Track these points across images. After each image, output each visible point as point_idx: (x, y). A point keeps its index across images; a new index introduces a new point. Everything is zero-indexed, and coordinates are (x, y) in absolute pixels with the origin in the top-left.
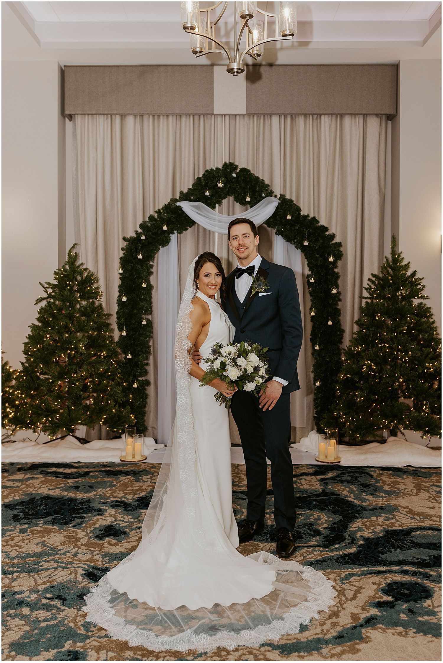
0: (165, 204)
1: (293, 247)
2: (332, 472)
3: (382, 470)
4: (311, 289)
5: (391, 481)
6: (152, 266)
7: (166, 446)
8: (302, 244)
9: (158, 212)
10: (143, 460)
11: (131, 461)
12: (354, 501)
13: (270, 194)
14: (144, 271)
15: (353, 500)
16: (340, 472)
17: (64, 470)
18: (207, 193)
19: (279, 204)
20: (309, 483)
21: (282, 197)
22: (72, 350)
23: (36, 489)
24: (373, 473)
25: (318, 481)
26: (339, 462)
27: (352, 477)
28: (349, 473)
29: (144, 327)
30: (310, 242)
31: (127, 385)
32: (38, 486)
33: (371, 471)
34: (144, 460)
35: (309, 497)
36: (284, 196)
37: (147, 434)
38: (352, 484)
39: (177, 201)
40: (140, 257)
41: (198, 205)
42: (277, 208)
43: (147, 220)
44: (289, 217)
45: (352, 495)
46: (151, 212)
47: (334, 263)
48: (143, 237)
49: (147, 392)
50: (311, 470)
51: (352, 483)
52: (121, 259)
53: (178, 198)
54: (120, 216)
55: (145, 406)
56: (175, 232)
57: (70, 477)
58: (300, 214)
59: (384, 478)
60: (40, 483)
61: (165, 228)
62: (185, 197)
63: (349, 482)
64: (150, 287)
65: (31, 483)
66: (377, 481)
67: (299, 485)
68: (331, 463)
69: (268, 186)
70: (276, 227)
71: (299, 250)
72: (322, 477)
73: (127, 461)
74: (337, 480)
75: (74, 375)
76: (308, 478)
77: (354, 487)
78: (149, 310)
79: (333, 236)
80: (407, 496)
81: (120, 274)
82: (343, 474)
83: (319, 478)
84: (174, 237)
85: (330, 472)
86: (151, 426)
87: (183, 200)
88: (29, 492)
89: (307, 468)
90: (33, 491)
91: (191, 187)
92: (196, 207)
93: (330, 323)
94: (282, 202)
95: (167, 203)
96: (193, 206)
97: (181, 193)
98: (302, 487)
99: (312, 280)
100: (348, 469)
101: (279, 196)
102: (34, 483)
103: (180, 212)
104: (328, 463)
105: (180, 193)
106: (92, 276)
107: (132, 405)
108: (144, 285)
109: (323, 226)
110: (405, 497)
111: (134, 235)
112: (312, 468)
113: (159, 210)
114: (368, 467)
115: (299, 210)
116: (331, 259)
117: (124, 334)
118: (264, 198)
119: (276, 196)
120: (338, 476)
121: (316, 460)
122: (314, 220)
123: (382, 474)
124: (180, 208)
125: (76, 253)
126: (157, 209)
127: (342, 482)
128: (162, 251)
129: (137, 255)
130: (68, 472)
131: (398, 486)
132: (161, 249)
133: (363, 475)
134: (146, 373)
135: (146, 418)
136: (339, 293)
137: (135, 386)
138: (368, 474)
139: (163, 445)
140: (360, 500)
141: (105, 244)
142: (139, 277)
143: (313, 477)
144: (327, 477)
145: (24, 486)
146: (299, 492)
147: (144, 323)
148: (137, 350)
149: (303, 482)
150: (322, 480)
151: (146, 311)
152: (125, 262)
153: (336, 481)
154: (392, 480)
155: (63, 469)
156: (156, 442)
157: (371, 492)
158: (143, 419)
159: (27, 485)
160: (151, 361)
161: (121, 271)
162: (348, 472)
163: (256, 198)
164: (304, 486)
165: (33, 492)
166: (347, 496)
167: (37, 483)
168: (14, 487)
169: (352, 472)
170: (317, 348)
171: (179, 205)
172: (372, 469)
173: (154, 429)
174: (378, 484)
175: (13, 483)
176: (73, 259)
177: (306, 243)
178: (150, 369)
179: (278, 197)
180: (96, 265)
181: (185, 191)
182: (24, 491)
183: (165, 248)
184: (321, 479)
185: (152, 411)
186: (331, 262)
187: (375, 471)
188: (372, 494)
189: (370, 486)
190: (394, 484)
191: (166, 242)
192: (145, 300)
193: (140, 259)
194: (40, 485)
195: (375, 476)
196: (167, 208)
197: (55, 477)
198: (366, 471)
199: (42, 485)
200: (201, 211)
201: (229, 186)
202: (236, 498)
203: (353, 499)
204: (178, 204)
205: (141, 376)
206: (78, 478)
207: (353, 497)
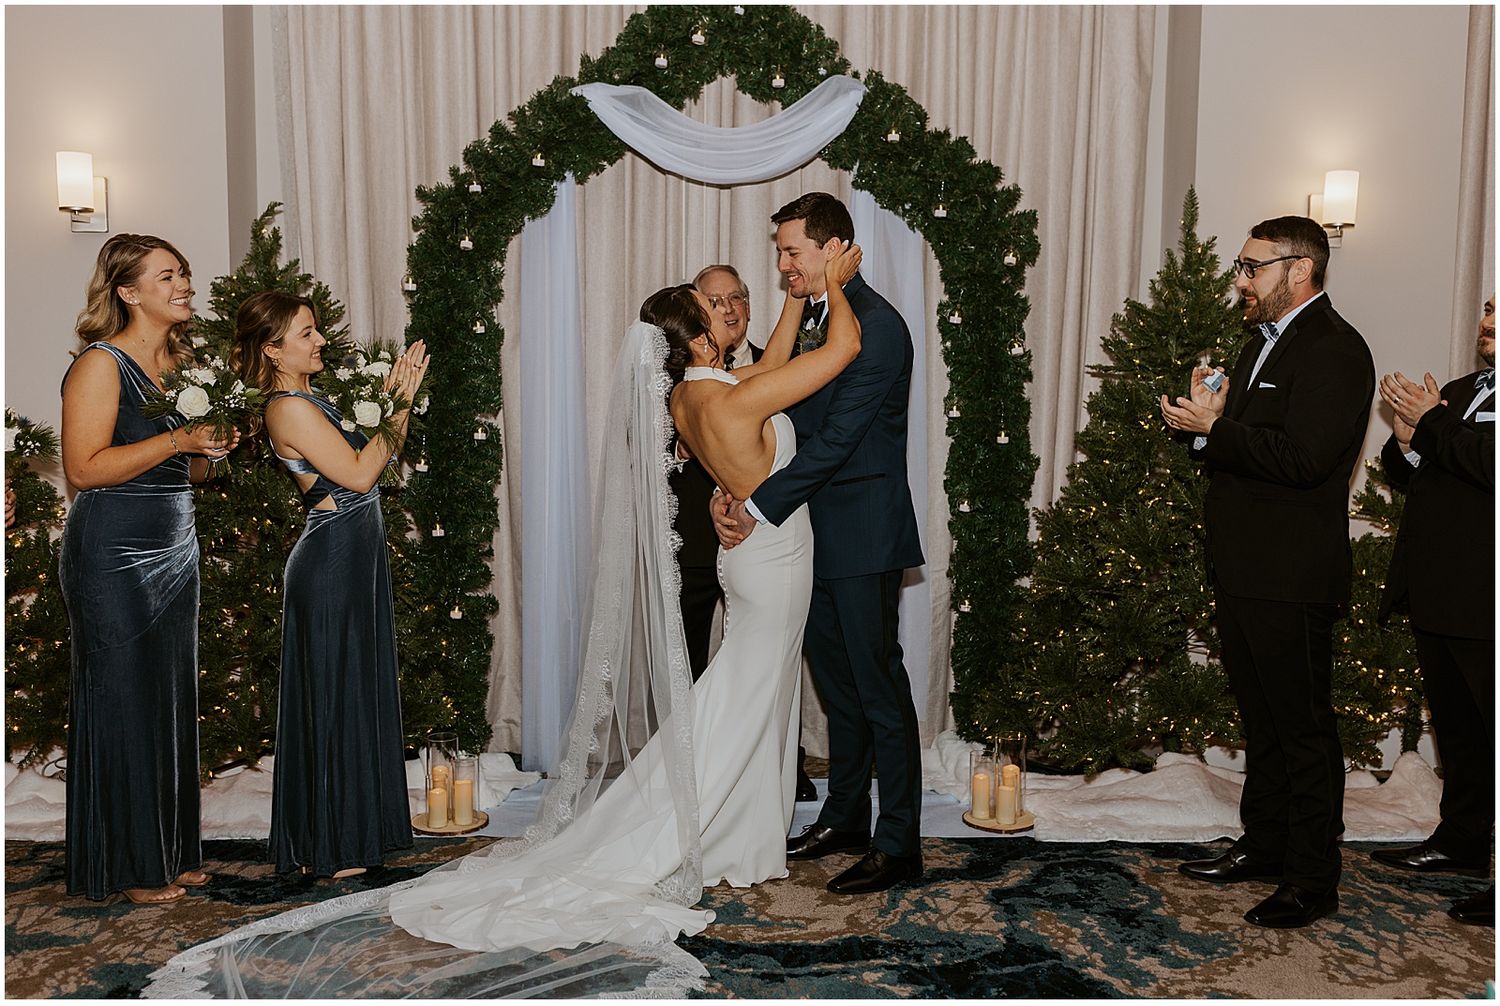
0: (540, 93)
1: (901, 223)
2: (1018, 867)
3: (1154, 855)
4: (948, 344)
5: (1193, 899)
6: (500, 276)
7: (544, 776)
8: (928, 215)
9: (518, 116)
10: (477, 829)
11: (444, 834)
12: (1110, 979)
13: (840, 68)
14: (479, 287)
15: (1105, 977)
16: (1039, 866)
17: (242, 868)
18: (661, 61)
19: (866, 97)
20: (962, 910)
21: (875, 79)
22: (263, 514)
23: (140, 949)
24: (1133, 869)
25: (988, 900)
26: (1032, 827)
27: (1080, 883)
28: (1067, 866)
29: (479, 446)
30: (949, 208)
31: (434, 611)
32: (148, 936)
33: (1127, 859)
34: (482, 827)
35: (971, 965)
36: (880, 75)
37: (492, 745)
38: (1087, 912)
39: (572, 83)
40: (466, 243)
41: (634, 95)
42: (862, 108)
43: (487, 137)
44: (894, 137)
45: (1097, 956)
46: (499, 112)
47: (1017, 273)
48: (475, 188)
49: (491, 630)
50: (959, 860)
51: (1084, 906)
52: (411, 249)
53: (576, 77)
54: (409, 127)
55: (485, 668)
56: (569, 175)
57: (255, 895)
58: (923, 126)
59: (1169, 885)
60: (158, 923)
61: (538, 161)
62: (595, 71)
63: (1075, 902)
64: (495, 335)
65: (133, 923)
66: (1155, 901)
67: (933, 917)
68: (1007, 832)
69: (834, 46)
70: (856, 167)
71: (919, 235)
72: (994, 884)
73: (432, 834)
74: (1039, 896)
75: (272, 590)
76: (956, 889)
77: (1094, 923)
78: (492, 400)
79: (1014, 195)
80: (1259, 954)
81: (409, 294)
82: (1049, 870)
83: (987, 887)
84: (566, 190)
85: (1010, 863)
86: (504, 718)
87: (591, 80)
88: (114, 961)
89: (943, 850)
90: (129, 955)
91: (613, 44)
92: (630, 101)
93: (1003, 439)
94: (873, 91)
95: (543, 88)
96: (620, 98)
97: (585, 60)
98: (942, 926)
99: (956, 319)
100: (1061, 853)
101: (863, 76)
102: (141, 921)
103: (582, 114)
104: (1000, 832)
105: (583, 62)
106: (325, 299)
107: (445, 668)
108: (479, 329)
109: (987, 165)
110: (1254, 960)
111: (447, 182)
112: (960, 850)
113: (522, 111)
114: (1113, 844)
115: (922, 116)
116: (1010, 259)
117: (422, 467)
118: (823, 78)
119: (856, 75)
120: (1037, 880)
121: (964, 821)
122: (964, 147)
123: (1157, 870)
124: (581, 102)
125: (275, 232)
126: (515, 108)
127: (1057, 901)
128: (533, 228)
129: (458, 239)
130: (251, 877)
131: (1217, 918)
132: (529, 225)
133: (1106, 876)
134: (487, 576)
135: (488, 703)
136: (1027, 354)
137: (456, 614)
138: (1119, 870)
139: (536, 775)
140: (1128, 976)
141: (368, 210)
142: (465, 304)
143: (968, 884)
144: (1009, 884)
145: (107, 935)
146: (938, 944)
147: (480, 435)
148: (461, 512)
149: (946, 905)
150: (997, 897)
151: (486, 401)
152: (421, 260)
153: (1037, 901)
154: (1194, 893)
155: (240, 864)
156: (519, 766)
157: (1152, 944)
158: (480, 704)
159: (118, 931)
160: (501, 540)
161: (412, 287)
162: (1061, 864)
163: (799, 79)
164: (949, 920)
165: (129, 961)
166: (1083, 962)
167: (149, 921)
168: (74, 940)
169: (1076, 865)
170: (965, 508)
171: (580, 93)
172: (1125, 852)
173: (512, 725)
174: (1159, 911)
175: (74, 922)
176: (264, 250)
177: (941, 213)
178: (501, 564)
179: (863, 78)
180: (343, 269)
181: (596, 55)
182: (98, 957)
183: (538, 220)
184: (994, 892)
185: (507, 677)
186: (1009, 268)
187: (1136, 861)
188: (1154, 952)
189: (1139, 918)
190: (1205, 909)
191: (541, 203)
192: (484, 370)
193: (465, 251)
194: (156, 930)
195: (1141, 879)
196: (542, 102)
197: (211, 894)
198: (1110, 860)
199: (161, 932)
200: (642, 112)
201: (724, 41)
202: (754, 975)
203: (1105, 971)
204: (575, 91)
205: (475, 588)
206: (280, 900)
207: (1104, 965)
